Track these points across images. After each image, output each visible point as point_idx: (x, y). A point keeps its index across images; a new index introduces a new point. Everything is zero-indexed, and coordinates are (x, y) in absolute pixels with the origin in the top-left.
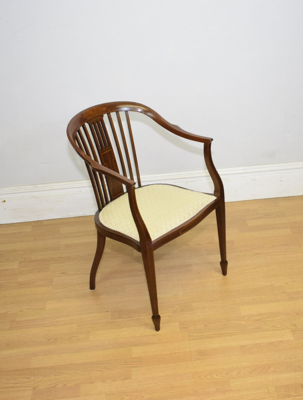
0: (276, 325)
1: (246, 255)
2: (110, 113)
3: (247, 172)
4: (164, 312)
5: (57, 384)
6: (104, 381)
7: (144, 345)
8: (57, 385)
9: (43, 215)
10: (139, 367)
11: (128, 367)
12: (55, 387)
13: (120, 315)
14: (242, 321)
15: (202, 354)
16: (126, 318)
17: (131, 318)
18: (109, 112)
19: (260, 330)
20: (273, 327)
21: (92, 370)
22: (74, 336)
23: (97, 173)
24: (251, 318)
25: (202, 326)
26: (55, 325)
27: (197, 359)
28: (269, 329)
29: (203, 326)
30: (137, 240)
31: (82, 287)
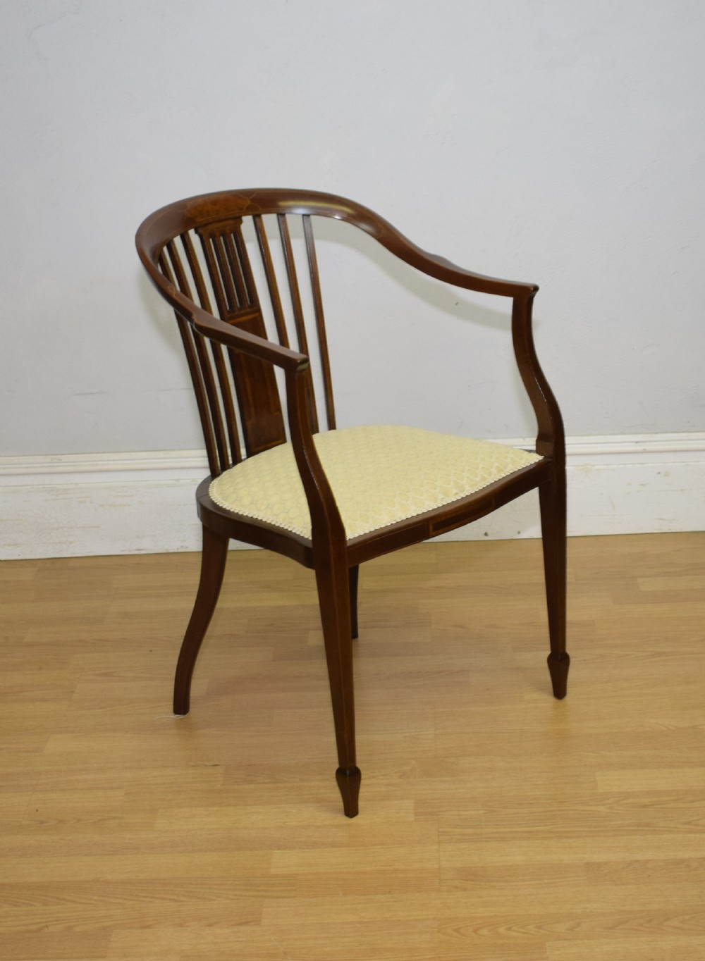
0: (698, 820)
1: (627, 655)
2: (259, 216)
3: (644, 452)
4: (375, 774)
5: (48, 924)
6: (181, 925)
7: (308, 849)
8: (47, 926)
9: (71, 543)
10: (286, 897)
11: (254, 896)
12: (39, 930)
13: (249, 775)
14: (597, 805)
15: (472, 877)
16: (266, 783)
17: (279, 785)
18: (257, 213)
19: (647, 829)
20: (689, 823)
21: (152, 898)
22: (114, 818)
23: (207, 341)
24: (628, 801)
25: (482, 812)
26: (65, 790)
27: (456, 887)
28: (677, 828)
29: (484, 812)
30: (306, 537)
31: (154, 707)
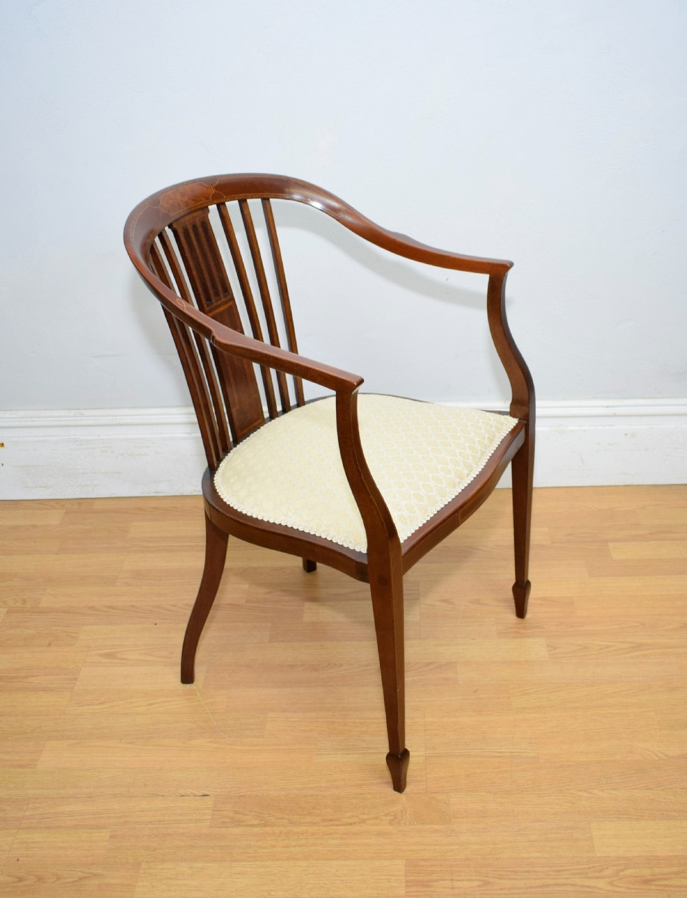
1: (608, 647)
3: (615, 415)
9: (95, 486)
13: (238, 813)
16: (253, 826)
17: (267, 829)
22: (95, 875)
25: (474, 884)
26: (49, 828)
29: (478, 883)
31: (151, 704)
